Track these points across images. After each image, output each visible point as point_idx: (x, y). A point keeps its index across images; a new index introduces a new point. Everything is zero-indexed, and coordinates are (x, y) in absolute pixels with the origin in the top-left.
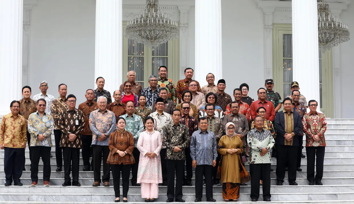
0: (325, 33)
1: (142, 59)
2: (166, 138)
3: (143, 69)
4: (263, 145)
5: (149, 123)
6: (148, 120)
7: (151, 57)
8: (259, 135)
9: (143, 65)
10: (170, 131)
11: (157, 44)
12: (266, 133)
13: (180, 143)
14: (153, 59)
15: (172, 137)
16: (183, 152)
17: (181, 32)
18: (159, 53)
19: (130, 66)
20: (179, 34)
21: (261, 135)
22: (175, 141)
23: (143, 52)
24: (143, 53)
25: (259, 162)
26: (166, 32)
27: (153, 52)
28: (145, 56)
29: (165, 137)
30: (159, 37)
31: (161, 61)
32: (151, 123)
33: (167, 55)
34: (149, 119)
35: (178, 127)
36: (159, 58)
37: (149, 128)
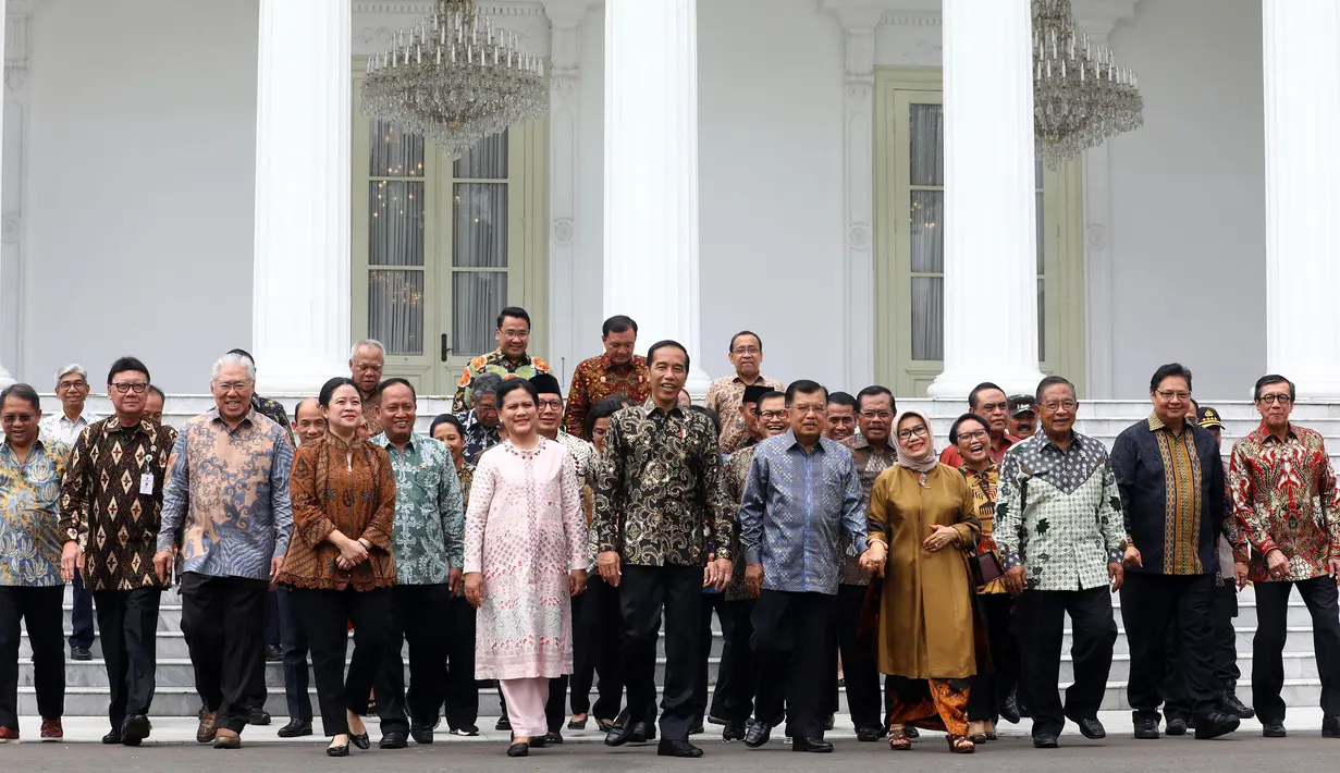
0: (1057, 101)
1: (418, 189)
2: (611, 470)
3: (419, 223)
4: (1075, 511)
5: (515, 406)
6: (513, 393)
7: (448, 181)
8: (1059, 464)
9: (423, 209)
10: (638, 439)
11: (470, 138)
12: (1090, 453)
13: (681, 493)
14: (456, 187)
15: (644, 465)
16: (693, 532)
17: (553, 93)
18: (476, 168)
19: (376, 215)
20: (547, 102)
21: (1067, 462)
22: (657, 482)
23: (423, 164)
24: (423, 168)
25: (1055, 584)
26: (502, 94)
27: (456, 165)
28: (428, 180)
29: (610, 466)
30: (478, 115)
31: (485, 198)
32: (525, 405)
33: (506, 177)
34: (515, 387)
35: (674, 419)
36: (475, 187)
37: (519, 428)
